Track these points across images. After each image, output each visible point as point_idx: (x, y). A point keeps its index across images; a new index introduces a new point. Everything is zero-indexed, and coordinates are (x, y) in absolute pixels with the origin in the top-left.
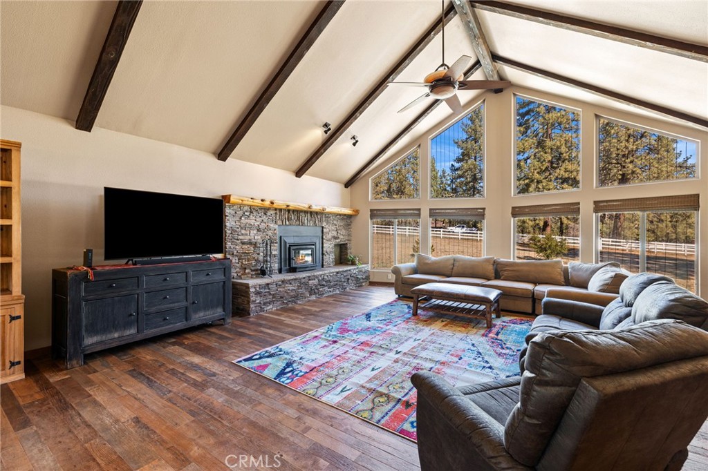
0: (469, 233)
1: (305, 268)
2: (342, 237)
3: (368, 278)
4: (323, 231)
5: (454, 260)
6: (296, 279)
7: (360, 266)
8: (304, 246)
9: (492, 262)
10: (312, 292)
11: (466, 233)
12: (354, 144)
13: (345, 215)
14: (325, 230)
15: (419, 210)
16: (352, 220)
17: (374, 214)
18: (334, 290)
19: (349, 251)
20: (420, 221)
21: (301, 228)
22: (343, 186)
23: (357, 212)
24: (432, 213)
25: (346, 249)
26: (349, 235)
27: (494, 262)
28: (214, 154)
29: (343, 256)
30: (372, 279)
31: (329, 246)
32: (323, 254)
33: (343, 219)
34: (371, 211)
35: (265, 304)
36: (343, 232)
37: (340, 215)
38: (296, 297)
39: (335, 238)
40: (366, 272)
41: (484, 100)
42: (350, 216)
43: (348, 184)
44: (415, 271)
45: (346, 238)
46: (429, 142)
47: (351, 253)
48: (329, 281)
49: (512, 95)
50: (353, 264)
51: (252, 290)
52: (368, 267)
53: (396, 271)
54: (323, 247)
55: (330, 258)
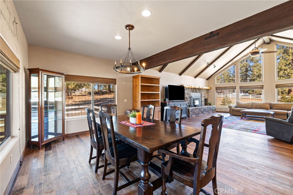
0: (244, 95)
1: (198, 106)
2: (206, 96)
3: (215, 110)
4: (201, 94)
5: (252, 103)
6: (198, 108)
7: (213, 106)
8: (197, 99)
9: (269, 104)
10: (202, 113)
11: (243, 95)
12: (214, 67)
13: (207, 89)
14: (202, 94)
15: (235, 87)
16: (209, 91)
17: (217, 89)
18: (207, 113)
19: (208, 101)
20: (236, 90)
21: (196, 93)
22: (206, 80)
23: (211, 88)
24: (241, 87)
25: (207, 100)
26: (208, 96)
27: (270, 104)
28: (179, 74)
29: (206, 103)
30: (217, 110)
31: (203, 99)
32: (201, 102)
33: (206, 91)
34: (216, 87)
35: (192, 114)
36: (206, 95)
37: (206, 89)
38: (198, 114)
39: (205, 97)
40: (215, 108)
41: (262, 47)
42: (208, 90)
43: (207, 79)
44: (236, 107)
45: (207, 97)
46: (239, 63)
47: (209, 102)
48: (206, 110)
49: (275, 45)
50: (210, 105)
51: (190, 110)
52: (215, 106)
53: (230, 107)
54: (201, 100)
55: (203, 103)
